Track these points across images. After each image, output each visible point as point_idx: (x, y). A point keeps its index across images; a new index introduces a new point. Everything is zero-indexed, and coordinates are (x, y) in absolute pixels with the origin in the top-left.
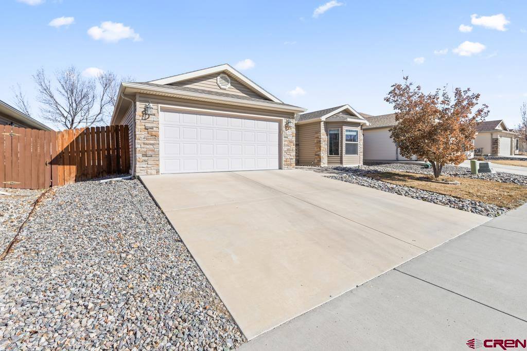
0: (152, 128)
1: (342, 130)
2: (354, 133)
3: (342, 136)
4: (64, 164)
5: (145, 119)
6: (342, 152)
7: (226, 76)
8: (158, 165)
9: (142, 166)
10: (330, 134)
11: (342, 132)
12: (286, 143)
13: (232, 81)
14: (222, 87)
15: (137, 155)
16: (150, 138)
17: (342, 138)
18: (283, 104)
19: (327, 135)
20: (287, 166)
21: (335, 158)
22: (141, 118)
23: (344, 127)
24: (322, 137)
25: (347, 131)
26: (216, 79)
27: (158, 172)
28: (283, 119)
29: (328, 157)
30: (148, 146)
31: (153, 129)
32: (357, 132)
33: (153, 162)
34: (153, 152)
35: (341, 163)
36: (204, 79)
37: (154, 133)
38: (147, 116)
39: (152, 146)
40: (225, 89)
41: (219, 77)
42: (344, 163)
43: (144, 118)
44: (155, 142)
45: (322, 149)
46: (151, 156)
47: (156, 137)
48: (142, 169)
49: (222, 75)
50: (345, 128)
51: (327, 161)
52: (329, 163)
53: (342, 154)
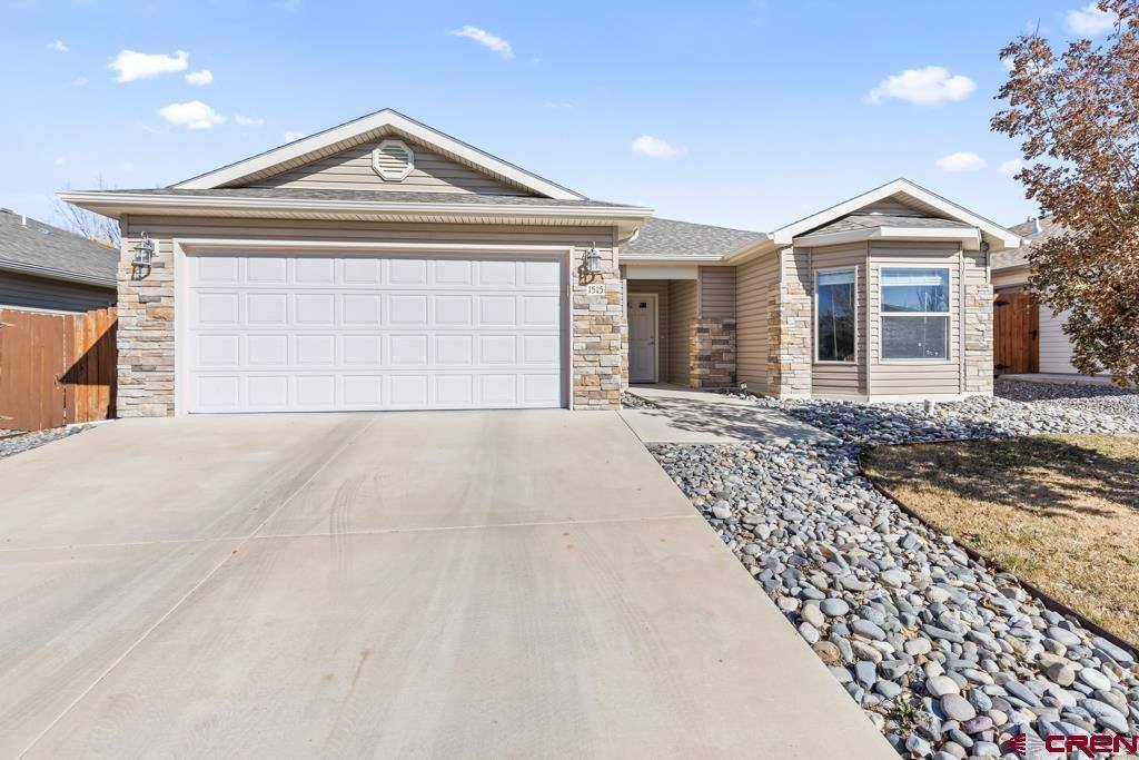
0: (157, 299)
1: (863, 271)
2: (936, 281)
3: (864, 292)
4: (87, 383)
5: (140, 279)
6: (864, 351)
7: (400, 144)
8: (171, 392)
9: (129, 393)
10: (824, 291)
11: (863, 278)
12: (583, 325)
13: (420, 157)
14: (387, 175)
15: (118, 367)
16: (150, 324)
17: (864, 299)
18: (586, 202)
19: (810, 292)
20: (585, 400)
21: (842, 370)
22: (129, 277)
23: (871, 259)
24: (785, 298)
25: (887, 273)
26: (369, 156)
27: (171, 410)
28: (571, 248)
29: (814, 365)
30: (146, 345)
31: (159, 301)
32: (944, 274)
33: (157, 386)
34: (160, 360)
35: (863, 388)
36: (332, 162)
37: (160, 312)
38: (144, 270)
39: (156, 345)
40: (397, 182)
41: (377, 152)
42: (872, 390)
43: (136, 276)
44: (166, 333)
45: (784, 339)
46: (153, 370)
47: (164, 319)
48: (131, 401)
49: (386, 143)
50: (876, 264)
51: (809, 381)
52: (816, 386)
53: (863, 358)
